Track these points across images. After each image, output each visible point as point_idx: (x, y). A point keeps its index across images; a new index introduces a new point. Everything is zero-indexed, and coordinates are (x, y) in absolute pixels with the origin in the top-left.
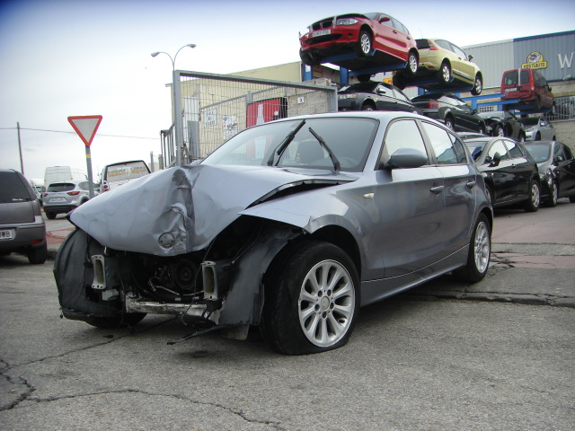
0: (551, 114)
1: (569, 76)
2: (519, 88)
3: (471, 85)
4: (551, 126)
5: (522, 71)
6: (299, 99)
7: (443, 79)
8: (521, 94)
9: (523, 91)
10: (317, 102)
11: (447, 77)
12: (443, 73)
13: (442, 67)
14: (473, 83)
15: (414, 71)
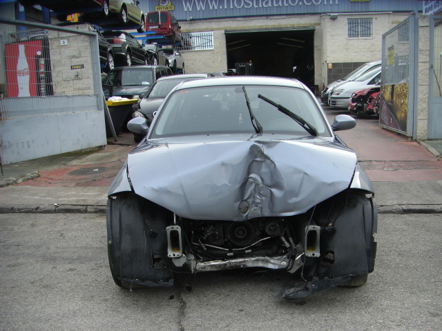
0: (180, 46)
1: (192, 18)
2: (159, 26)
3: (138, 25)
4: (180, 55)
5: (162, 13)
6: (62, 41)
7: (123, 20)
8: (162, 31)
9: (162, 29)
10: (80, 45)
11: (124, 18)
12: (122, 15)
13: (121, 11)
14: (139, 23)
15: (107, 13)
